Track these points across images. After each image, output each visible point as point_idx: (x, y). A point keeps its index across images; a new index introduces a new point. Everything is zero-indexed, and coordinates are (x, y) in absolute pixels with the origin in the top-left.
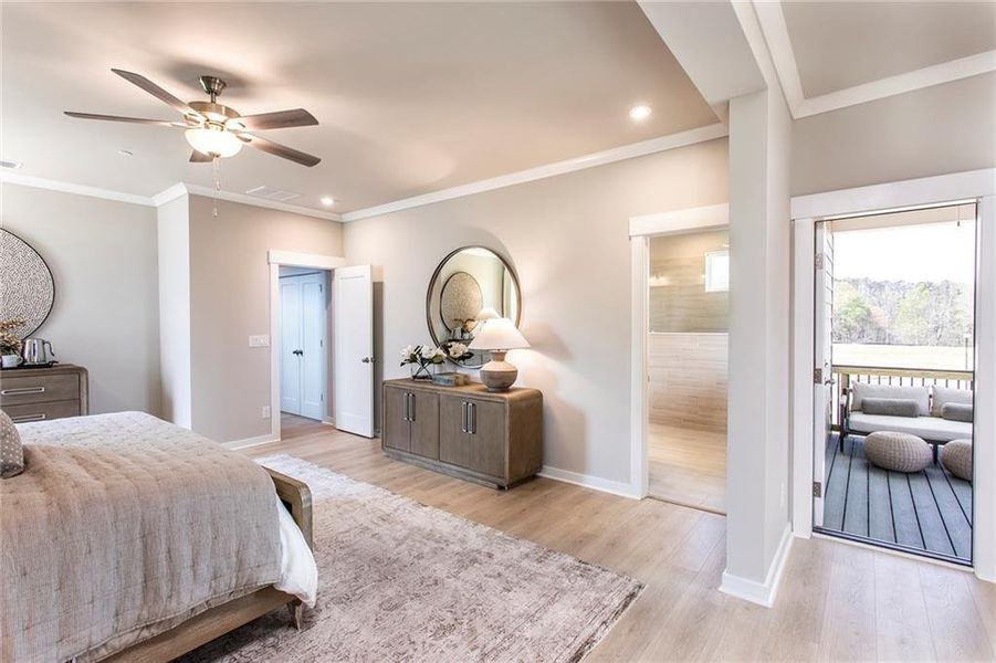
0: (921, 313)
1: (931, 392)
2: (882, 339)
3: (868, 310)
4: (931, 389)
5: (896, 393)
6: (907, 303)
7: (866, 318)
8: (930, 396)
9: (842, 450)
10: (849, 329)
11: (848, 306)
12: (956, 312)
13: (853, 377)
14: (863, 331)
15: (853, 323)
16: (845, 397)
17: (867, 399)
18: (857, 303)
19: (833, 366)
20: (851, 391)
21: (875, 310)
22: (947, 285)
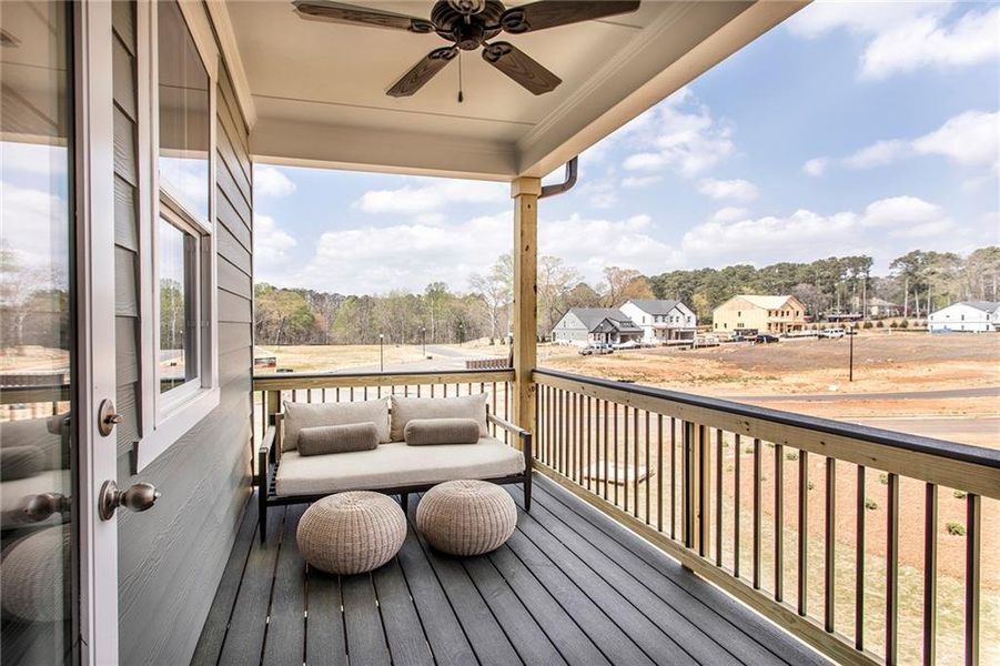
0: (351, 320)
1: (390, 407)
2: (323, 340)
3: (313, 317)
4: (389, 402)
5: (347, 415)
6: (341, 312)
7: (311, 323)
8: (390, 411)
9: (263, 538)
10: (298, 333)
11: (297, 313)
12: (372, 319)
13: (286, 395)
14: (309, 334)
15: (301, 328)
16: (273, 429)
17: (306, 430)
18: (304, 310)
19: (254, 379)
20: (282, 417)
21: (318, 316)
22: (367, 298)
